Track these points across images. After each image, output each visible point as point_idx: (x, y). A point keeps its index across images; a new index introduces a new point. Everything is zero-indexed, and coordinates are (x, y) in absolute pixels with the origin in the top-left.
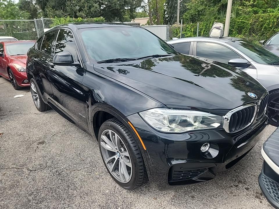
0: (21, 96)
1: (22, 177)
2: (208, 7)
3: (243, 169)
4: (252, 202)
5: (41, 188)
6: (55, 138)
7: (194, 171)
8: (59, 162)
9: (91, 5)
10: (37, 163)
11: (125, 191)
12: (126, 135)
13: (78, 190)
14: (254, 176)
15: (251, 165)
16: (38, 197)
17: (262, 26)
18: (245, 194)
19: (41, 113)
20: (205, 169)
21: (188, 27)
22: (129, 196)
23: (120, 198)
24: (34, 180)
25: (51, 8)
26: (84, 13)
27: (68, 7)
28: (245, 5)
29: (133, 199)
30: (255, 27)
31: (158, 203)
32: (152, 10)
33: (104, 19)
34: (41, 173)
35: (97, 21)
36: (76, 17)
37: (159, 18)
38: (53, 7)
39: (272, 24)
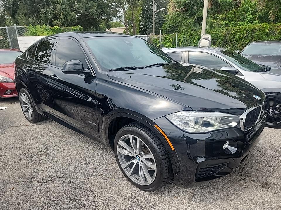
0: (4, 108)
1: (33, 190)
2: (185, 19)
3: (245, 165)
4: (260, 192)
5: (59, 198)
6: (57, 149)
7: (216, 167)
8: (70, 172)
9: (67, 13)
10: (46, 174)
11: (145, 193)
12: (149, 138)
13: (98, 197)
14: (256, 169)
15: (251, 160)
16: (58, 207)
17: (233, 38)
18: (253, 185)
19: (32, 124)
20: (225, 164)
21: (166, 38)
22: (151, 197)
23: (142, 200)
24: (48, 192)
25: (23, 16)
26: (59, 21)
27: (42, 15)
28: (218, 18)
29: (155, 200)
30: (228, 39)
31: (180, 201)
32: (128, 20)
33: (82, 28)
34: (54, 184)
35: (74, 30)
36: (52, 25)
37: (135, 28)
38: (25, 15)
39: (242, 36)
